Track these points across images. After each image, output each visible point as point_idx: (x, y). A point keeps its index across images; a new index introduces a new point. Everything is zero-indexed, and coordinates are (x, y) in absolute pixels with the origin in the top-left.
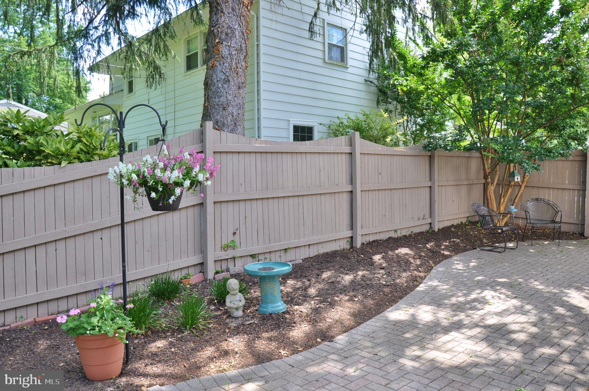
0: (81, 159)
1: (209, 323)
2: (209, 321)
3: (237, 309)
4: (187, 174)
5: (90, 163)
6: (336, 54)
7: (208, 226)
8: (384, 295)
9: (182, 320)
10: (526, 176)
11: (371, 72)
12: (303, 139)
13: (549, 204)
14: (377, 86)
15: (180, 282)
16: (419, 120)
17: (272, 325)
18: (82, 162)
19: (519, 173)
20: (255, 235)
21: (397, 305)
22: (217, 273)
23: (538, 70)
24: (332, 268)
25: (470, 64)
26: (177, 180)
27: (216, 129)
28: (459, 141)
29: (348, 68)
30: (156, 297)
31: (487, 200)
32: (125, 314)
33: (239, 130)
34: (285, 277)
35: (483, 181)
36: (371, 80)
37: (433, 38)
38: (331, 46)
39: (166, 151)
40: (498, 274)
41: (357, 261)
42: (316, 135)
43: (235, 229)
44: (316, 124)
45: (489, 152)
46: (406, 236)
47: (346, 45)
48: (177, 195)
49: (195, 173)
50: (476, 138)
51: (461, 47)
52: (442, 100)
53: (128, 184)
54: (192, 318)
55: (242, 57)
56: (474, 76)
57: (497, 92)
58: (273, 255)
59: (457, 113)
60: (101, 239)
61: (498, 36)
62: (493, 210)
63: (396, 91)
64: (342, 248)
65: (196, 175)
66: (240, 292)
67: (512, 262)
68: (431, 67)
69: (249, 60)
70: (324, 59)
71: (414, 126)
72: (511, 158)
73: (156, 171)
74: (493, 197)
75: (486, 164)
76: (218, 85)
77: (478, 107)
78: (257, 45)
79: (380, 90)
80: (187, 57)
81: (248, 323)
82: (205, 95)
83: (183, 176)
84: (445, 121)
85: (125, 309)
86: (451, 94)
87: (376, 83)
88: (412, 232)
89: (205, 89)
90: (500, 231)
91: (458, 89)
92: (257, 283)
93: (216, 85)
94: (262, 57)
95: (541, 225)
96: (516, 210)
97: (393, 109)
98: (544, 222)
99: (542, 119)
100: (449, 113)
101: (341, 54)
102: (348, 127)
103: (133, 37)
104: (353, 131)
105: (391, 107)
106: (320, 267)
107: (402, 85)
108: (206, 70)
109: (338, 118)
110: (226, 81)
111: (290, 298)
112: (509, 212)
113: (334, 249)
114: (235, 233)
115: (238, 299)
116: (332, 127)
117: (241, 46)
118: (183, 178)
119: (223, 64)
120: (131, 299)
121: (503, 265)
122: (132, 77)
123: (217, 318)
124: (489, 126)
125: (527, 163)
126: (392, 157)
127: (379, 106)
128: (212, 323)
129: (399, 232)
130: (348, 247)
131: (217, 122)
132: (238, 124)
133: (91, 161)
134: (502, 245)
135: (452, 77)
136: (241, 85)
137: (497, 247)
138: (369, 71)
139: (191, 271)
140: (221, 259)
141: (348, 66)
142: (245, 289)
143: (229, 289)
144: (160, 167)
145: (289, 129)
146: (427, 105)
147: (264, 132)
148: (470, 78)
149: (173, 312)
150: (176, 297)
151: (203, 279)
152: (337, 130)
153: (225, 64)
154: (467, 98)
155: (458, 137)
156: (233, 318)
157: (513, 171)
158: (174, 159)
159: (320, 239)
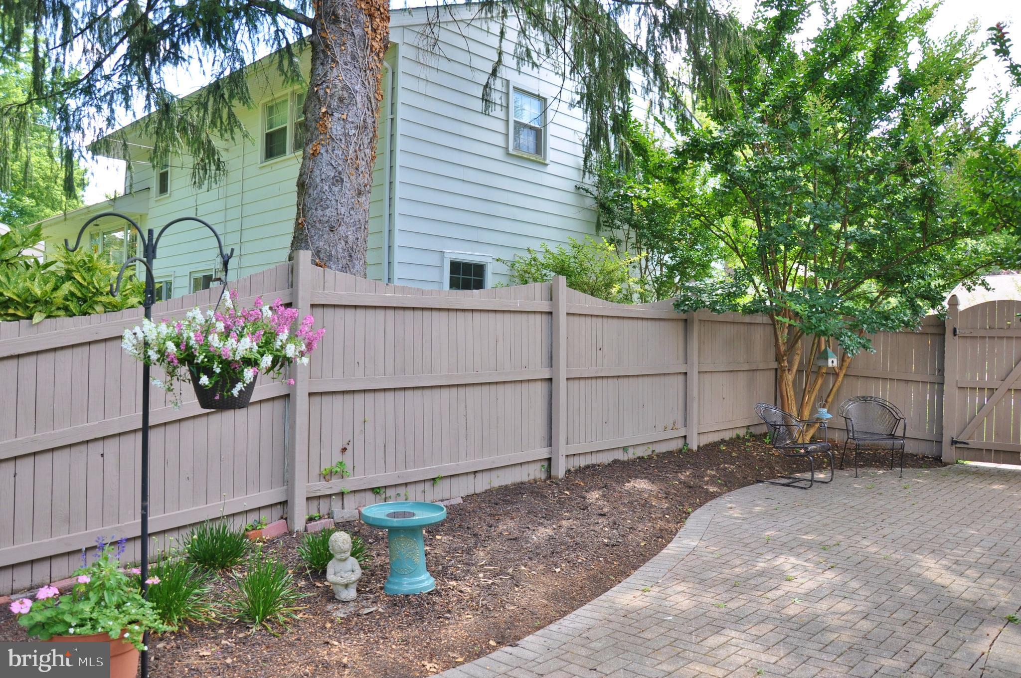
0: (72, 311)
1: (296, 612)
2: (296, 608)
3: (346, 586)
4: (266, 345)
5: (87, 317)
6: (528, 139)
7: (297, 436)
8: (606, 561)
9: (246, 605)
10: (846, 358)
11: (587, 174)
12: (466, 286)
13: (884, 406)
14: (596, 198)
15: (245, 536)
16: (667, 258)
17: (408, 616)
18: (72, 315)
19: (835, 351)
20: (380, 453)
21: (628, 580)
22: (311, 519)
23: (867, 181)
24: (514, 514)
25: (755, 166)
26: (248, 355)
27: (317, 265)
28: (735, 295)
29: (547, 165)
30: (200, 563)
31: (782, 397)
32: (143, 596)
33: (357, 267)
34: (433, 529)
35: (775, 365)
36: (586, 187)
37: (694, 121)
38: (519, 125)
39: (229, 301)
40: (801, 526)
41: (559, 502)
42: (490, 280)
43: (346, 442)
44: (490, 260)
45: (784, 316)
46: (643, 457)
47: (545, 126)
48: (248, 382)
49: (280, 343)
50: (763, 291)
51: (742, 137)
52: (707, 226)
53: (158, 360)
54: (265, 602)
55: (366, 141)
56: (762, 186)
57: (800, 214)
58: (411, 488)
59: (731, 247)
60: (102, 455)
61: (802, 122)
62: (791, 416)
63: (627, 208)
64: (532, 477)
65: (281, 346)
66: (352, 555)
67: (823, 505)
68: (689, 168)
69: (377, 146)
70: (507, 149)
71: (658, 268)
72: (823, 328)
73: (210, 338)
74: (791, 392)
75: (779, 337)
76: (322, 188)
77: (768, 239)
78: (392, 119)
79: (602, 206)
80: (267, 134)
81: (367, 611)
82: (298, 205)
83: (259, 347)
84: (710, 261)
85: (143, 585)
86: (721, 215)
87: (596, 193)
88: (653, 451)
89: (300, 194)
90: (803, 451)
91: (734, 208)
92: (383, 538)
93: (319, 188)
94: (399, 141)
95: (872, 442)
96: (829, 416)
97: (623, 238)
98: (876, 437)
99: (874, 263)
100: (717, 247)
101: (537, 140)
102: (545, 267)
103: (172, 97)
104: (553, 274)
105: (619, 234)
106: (493, 512)
107: (639, 197)
108: (301, 160)
109: (529, 250)
110: (337, 181)
111: (440, 567)
112: (818, 419)
113: (518, 480)
114: (344, 450)
115: (350, 568)
116: (517, 265)
117: (365, 121)
118: (258, 352)
119: (333, 151)
120: (155, 565)
121: (808, 510)
122: (166, 166)
123: (310, 603)
124: (785, 271)
125: (849, 337)
126: (621, 321)
127: (601, 233)
128: (301, 611)
129: (631, 451)
130: (543, 477)
131: (319, 251)
132: (354, 256)
133: (90, 314)
134: (808, 475)
135: (725, 187)
136: (363, 189)
137: (799, 480)
138: (584, 171)
139: (264, 516)
140: (318, 494)
141: (547, 162)
142: (361, 550)
143: (333, 550)
144: (218, 330)
145: (442, 267)
146: (681, 233)
147: (399, 272)
148: (756, 190)
149: (229, 591)
150: (235, 564)
151: (286, 531)
152: (526, 272)
153: (336, 152)
154: (749, 224)
155: (734, 289)
156: (339, 601)
157: (826, 349)
158: (244, 316)
159: (493, 462)
